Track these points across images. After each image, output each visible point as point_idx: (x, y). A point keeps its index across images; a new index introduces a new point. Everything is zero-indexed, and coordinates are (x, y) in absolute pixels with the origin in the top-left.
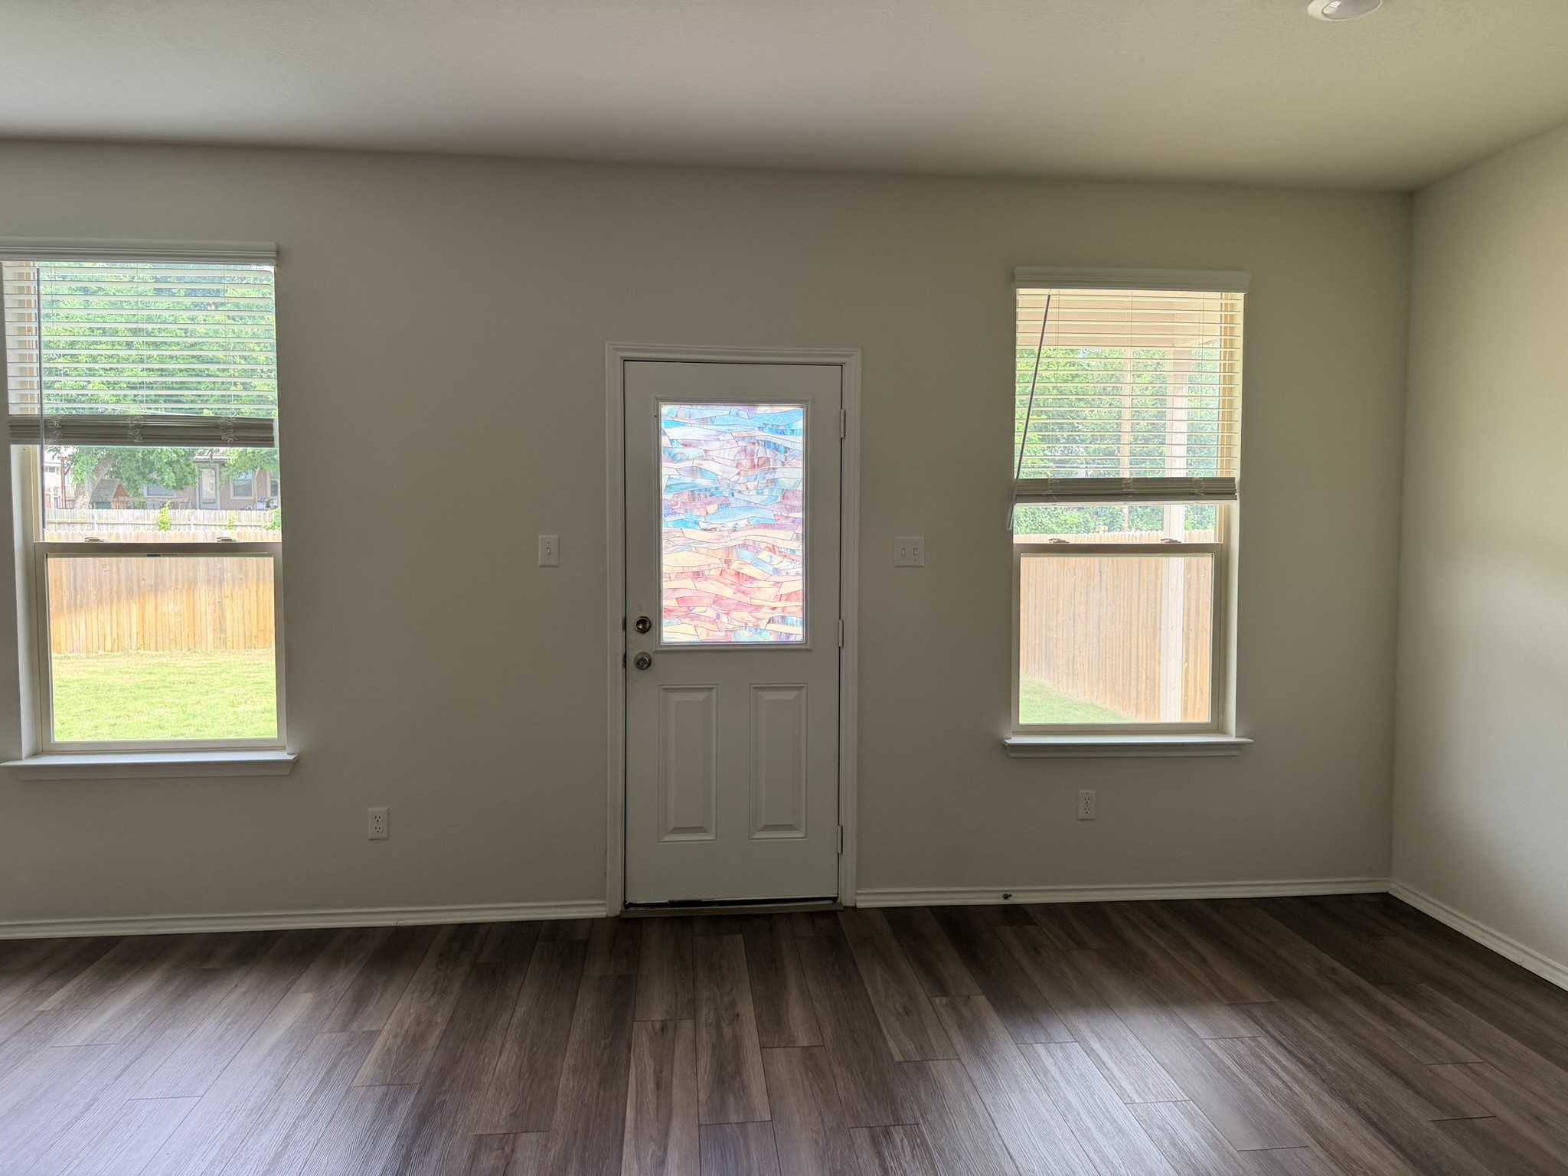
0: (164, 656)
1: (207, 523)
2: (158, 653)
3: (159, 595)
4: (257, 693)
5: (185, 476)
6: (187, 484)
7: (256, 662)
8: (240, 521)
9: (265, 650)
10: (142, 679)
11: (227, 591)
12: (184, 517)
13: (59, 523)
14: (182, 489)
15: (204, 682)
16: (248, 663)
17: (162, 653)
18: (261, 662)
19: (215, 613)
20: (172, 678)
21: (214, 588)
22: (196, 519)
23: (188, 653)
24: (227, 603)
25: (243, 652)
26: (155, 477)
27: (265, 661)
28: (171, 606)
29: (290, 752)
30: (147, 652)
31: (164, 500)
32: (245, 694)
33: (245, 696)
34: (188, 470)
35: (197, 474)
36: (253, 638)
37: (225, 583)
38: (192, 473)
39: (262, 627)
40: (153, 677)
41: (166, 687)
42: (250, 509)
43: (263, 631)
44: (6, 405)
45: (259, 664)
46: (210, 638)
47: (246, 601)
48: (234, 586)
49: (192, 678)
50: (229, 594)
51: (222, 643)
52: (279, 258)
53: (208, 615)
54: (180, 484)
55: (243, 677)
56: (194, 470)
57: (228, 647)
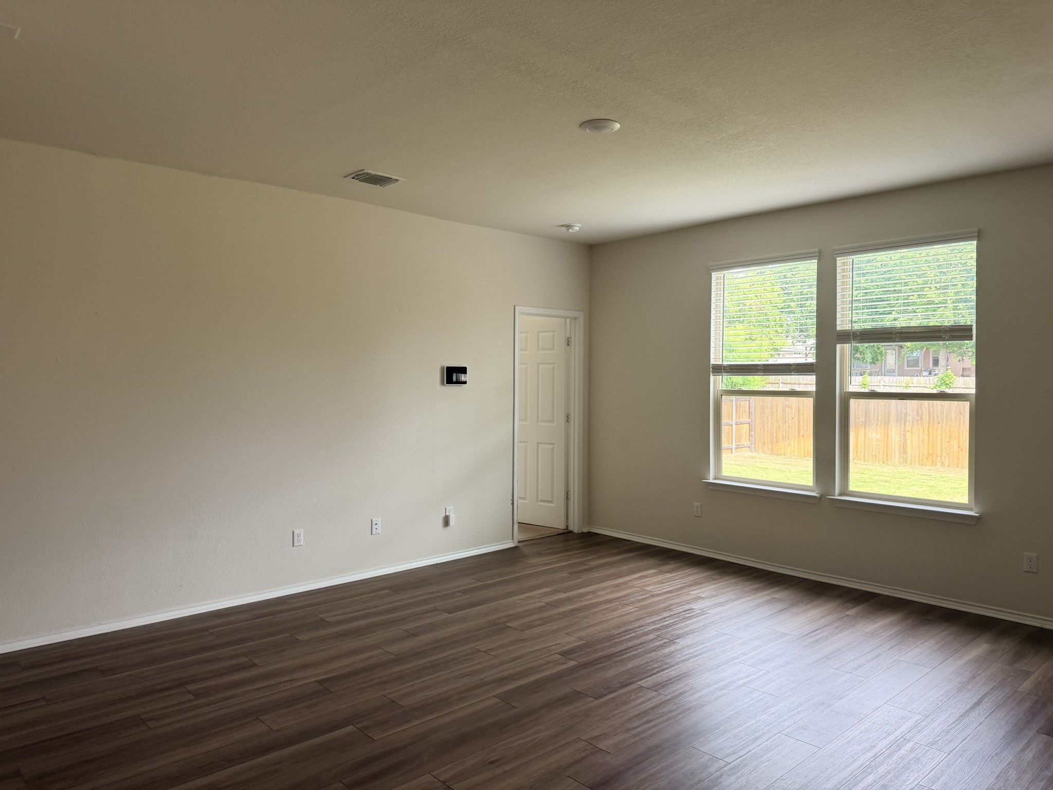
0: (869, 465)
1: (891, 384)
2: (865, 463)
3: (867, 427)
4: (931, 492)
5: (877, 355)
6: (877, 360)
7: (927, 474)
8: (913, 383)
9: (933, 467)
10: (859, 476)
11: (908, 427)
12: (877, 381)
13: (805, 384)
14: (875, 363)
15: (896, 482)
16: (922, 474)
17: (867, 463)
18: (931, 474)
19: (900, 441)
20: (875, 477)
21: (901, 425)
22: (884, 382)
23: (883, 465)
24: (908, 435)
25: (918, 467)
26: (859, 356)
27: (933, 474)
28: (874, 435)
29: (976, 512)
30: (859, 462)
31: (864, 370)
32: (923, 492)
33: (923, 493)
34: (879, 351)
35: (884, 354)
36: (925, 458)
37: (908, 422)
38: (881, 353)
39: (931, 452)
40: (864, 476)
41: (873, 482)
42: (917, 376)
43: (931, 455)
44: (835, 325)
45: (929, 475)
46: (897, 456)
47: (921, 434)
48: (913, 424)
49: (888, 479)
50: (910, 429)
51: (904, 461)
52: (979, 236)
53: (896, 443)
54: (874, 361)
55: (920, 482)
56: (882, 352)
57: (908, 463)
